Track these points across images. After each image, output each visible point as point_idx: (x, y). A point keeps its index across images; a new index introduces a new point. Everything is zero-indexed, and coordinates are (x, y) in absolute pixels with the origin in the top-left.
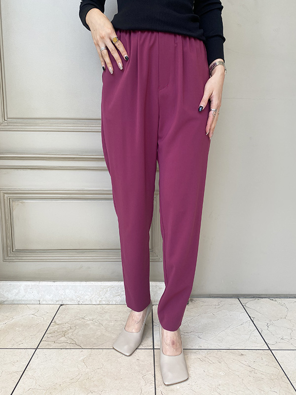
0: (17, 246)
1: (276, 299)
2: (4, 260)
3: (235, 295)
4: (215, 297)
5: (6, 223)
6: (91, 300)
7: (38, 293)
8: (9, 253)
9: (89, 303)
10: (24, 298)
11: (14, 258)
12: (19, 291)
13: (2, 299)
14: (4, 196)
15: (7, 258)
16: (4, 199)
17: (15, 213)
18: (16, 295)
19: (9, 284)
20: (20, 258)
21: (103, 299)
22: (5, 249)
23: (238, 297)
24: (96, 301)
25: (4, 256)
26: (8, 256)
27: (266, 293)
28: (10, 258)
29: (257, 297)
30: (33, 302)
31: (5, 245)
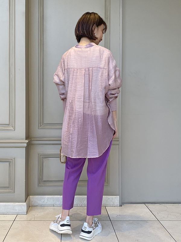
0: (45, 179)
1: (162, 204)
2: (38, 186)
3: (143, 202)
4: (134, 204)
5: (40, 168)
6: (77, 205)
7: (53, 201)
8: (41, 182)
9: (77, 206)
10: (47, 204)
11: (42, 185)
12: (44, 200)
13: (36, 204)
14: (40, 156)
16: (40, 158)
17: (44, 164)
18: (43, 202)
20: (45, 185)
21: (83, 204)
22: (39, 180)
23: (144, 203)
24: (80, 205)
25: (38, 184)
26: (40, 184)
27: (158, 201)
29: (153, 204)
30: (50, 205)
31: (39, 178)
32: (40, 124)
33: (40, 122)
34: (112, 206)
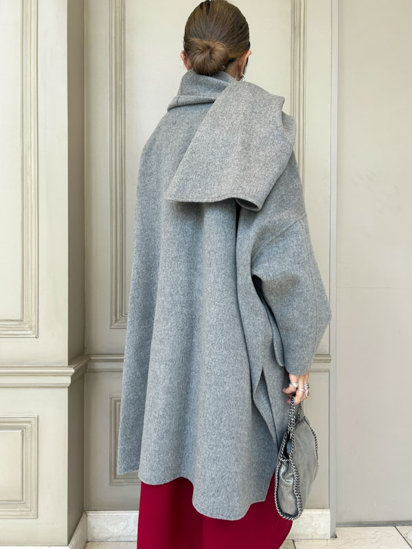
2: (111, 483)
3: (390, 522)
11: (123, 481)
12: (127, 524)
13: (107, 535)
15: (115, 480)
18: (123, 530)
19: (115, 514)
20: (130, 480)
25: (110, 479)
26: (115, 478)
28: (117, 481)
31: (113, 464)
32: (114, 317)
33: (114, 311)
34: (310, 537)
